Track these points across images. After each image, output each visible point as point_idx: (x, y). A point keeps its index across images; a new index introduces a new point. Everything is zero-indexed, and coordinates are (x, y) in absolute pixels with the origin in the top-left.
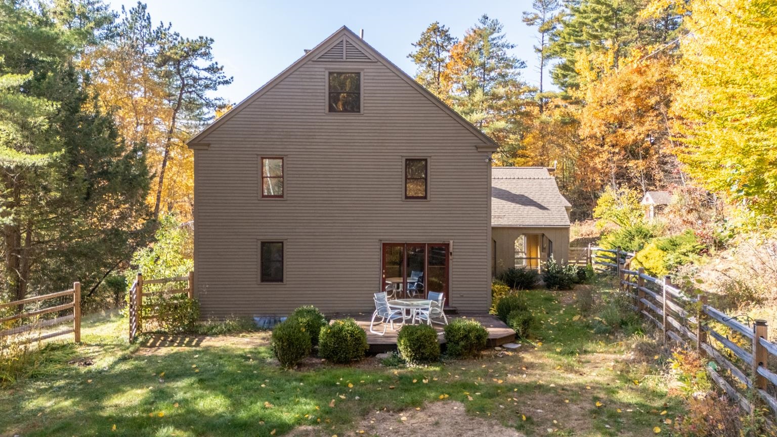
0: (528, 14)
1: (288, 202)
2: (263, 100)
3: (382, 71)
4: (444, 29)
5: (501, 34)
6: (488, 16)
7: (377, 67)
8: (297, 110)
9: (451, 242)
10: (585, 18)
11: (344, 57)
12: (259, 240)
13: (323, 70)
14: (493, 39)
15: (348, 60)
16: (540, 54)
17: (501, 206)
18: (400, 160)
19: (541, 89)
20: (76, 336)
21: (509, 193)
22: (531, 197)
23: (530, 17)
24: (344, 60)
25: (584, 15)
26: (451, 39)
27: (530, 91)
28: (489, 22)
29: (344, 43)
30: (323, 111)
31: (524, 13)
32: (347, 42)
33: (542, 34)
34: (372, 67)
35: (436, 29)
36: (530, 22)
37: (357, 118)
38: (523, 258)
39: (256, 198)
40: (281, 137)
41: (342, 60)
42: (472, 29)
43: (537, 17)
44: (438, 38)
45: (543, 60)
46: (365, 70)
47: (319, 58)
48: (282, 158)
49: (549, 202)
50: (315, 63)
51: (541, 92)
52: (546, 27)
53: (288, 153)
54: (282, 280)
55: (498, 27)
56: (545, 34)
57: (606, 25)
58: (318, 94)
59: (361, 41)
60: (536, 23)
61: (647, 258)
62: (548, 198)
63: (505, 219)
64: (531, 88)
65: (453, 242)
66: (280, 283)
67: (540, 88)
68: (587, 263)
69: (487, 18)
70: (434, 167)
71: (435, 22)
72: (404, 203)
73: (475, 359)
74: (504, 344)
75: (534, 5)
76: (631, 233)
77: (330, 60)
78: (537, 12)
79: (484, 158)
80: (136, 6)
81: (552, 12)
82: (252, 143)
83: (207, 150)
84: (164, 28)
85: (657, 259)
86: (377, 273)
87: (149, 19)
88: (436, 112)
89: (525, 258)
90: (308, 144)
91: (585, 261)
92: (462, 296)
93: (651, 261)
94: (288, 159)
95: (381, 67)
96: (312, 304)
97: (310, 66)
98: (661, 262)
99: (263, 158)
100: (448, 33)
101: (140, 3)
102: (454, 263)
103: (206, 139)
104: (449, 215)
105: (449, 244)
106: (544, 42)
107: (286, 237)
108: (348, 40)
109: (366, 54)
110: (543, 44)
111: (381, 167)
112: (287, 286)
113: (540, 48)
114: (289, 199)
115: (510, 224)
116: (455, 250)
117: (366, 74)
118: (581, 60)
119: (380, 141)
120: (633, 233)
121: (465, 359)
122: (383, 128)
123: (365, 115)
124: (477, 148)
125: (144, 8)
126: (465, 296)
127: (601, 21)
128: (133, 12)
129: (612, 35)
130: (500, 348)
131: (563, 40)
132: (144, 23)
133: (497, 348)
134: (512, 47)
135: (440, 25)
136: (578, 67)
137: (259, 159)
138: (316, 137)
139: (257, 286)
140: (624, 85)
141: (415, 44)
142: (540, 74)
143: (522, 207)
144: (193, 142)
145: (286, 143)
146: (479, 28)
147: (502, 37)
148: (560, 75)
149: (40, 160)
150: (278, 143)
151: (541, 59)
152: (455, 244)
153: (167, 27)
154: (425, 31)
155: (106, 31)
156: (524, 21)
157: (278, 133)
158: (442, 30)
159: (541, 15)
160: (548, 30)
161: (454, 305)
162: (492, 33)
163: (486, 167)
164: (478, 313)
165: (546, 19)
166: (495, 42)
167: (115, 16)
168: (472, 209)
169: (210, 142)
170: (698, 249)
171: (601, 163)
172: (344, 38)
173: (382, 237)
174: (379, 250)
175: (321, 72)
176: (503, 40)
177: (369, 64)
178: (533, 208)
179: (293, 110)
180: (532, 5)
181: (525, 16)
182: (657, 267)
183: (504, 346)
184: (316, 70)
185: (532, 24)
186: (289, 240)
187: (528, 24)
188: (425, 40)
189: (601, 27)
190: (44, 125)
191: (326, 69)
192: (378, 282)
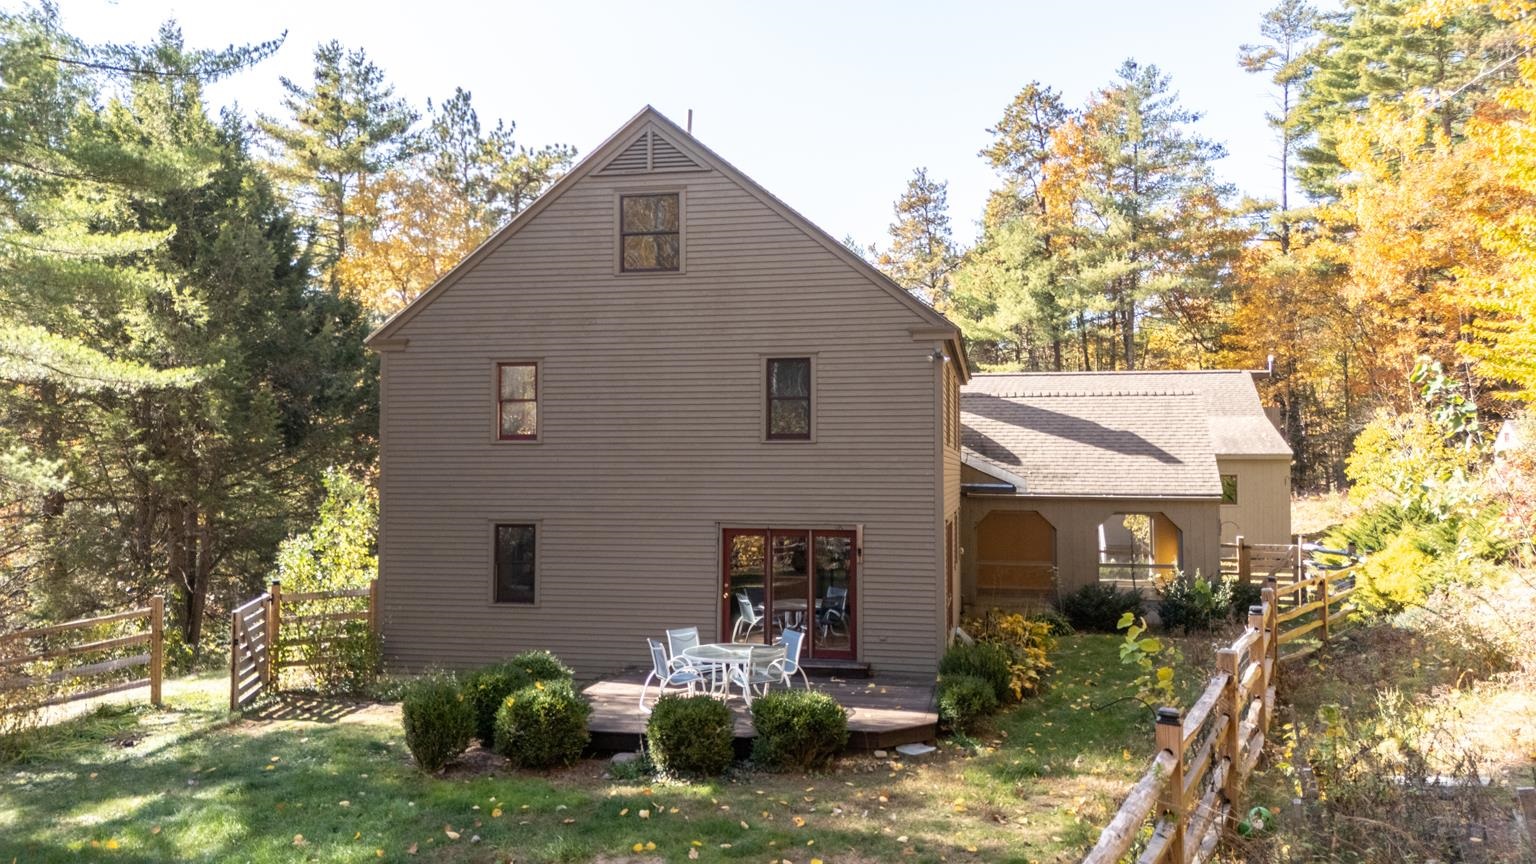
0: (1251, 50)
1: (544, 447)
2: (502, 254)
3: (721, 187)
4: (1051, 94)
5: (1168, 94)
6: (1135, 61)
7: (714, 181)
8: (561, 272)
9: (860, 528)
10: (1365, 47)
11: (649, 165)
12: (491, 520)
13: (610, 192)
14: (1150, 108)
15: (656, 170)
16: (1280, 131)
17: (1072, 454)
18: (757, 362)
19: (1285, 203)
20: (152, 692)
21: (1095, 426)
22: (1141, 434)
23: (1255, 55)
24: (649, 170)
25: (1363, 41)
26: (1066, 112)
27: (1259, 210)
28: (1140, 73)
29: (649, 138)
30: (610, 271)
31: (1243, 48)
32: (654, 135)
33: (1282, 89)
34: (701, 181)
35: (1033, 96)
36: (1254, 65)
37: (675, 281)
38: (1148, 566)
39: (487, 441)
40: (532, 323)
41: (644, 171)
42: (1103, 93)
43: (1272, 54)
44: (1040, 114)
45: (1286, 144)
46: (689, 188)
47: (604, 170)
48: (535, 364)
49: (1181, 445)
50: (599, 180)
51: (1285, 208)
52: (1290, 72)
53: (545, 354)
54: (532, 600)
55: (1158, 80)
56: (1291, 87)
57: (1410, 57)
58: (602, 239)
59: (688, 137)
60: (1267, 66)
61: (1386, 568)
62: (1180, 435)
63: (1077, 481)
64: (1262, 203)
65: (864, 528)
66: (528, 605)
67: (1281, 203)
68: (1295, 579)
69: (1135, 66)
70: (824, 374)
71: (1030, 82)
72: (765, 447)
73: (806, 772)
74: (900, 745)
75: (1264, 28)
76: (1394, 512)
77: (623, 172)
78: (1273, 43)
79: (925, 352)
80: (453, 95)
81: (1305, 40)
82: (482, 336)
83: (403, 352)
84: (503, 132)
85: (1408, 571)
86: (712, 589)
87: (474, 117)
88: (828, 263)
89: (1152, 566)
90: (583, 334)
91: (1291, 575)
92: (883, 642)
93: (1393, 577)
94: (546, 365)
95: (719, 180)
96: (548, 647)
97: (588, 186)
98: (1414, 579)
99: (500, 365)
100: (1059, 102)
101: (459, 90)
102: (867, 572)
103: (403, 332)
104: (854, 472)
105: (855, 532)
106: (1289, 105)
107: (541, 516)
108: (657, 132)
109: (691, 156)
110: (1287, 109)
111: (720, 376)
112: (543, 611)
113: (1281, 116)
114: (546, 441)
115: (1086, 491)
116: (866, 545)
117: (690, 195)
118: (1348, 138)
119: (718, 325)
120: (1400, 513)
121: (787, 772)
122: (723, 299)
123: (688, 275)
124: (912, 332)
125: (467, 98)
126: (890, 640)
127: (1396, 52)
128: (449, 107)
129: (1426, 77)
130: (884, 754)
131: (1320, 97)
132: (466, 127)
133: (879, 753)
134: (1195, 118)
135: (1040, 89)
136: (1344, 151)
137: (494, 365)
138: (599, 321)
139: (487, 610)
140: (1448, 184)
141: (993, 128)
142: (1282, 172)
143: (1118, 456)
144: (379, 338)
145: (543, 335)
146: (1120, 89)
147: (1171, 101)
148: (1311, 173)
149: (183, 377)
150: (527, 335)
151: (1283, 141)
152: (867, 531)
153: (508, 131)
154: (1012, 101)
155: (399, 146)
156: (1243, 65)
157: (527, 316)
158: (1048, 98)
159: (1281, 49)
160: (1296, 78)
161: (867, 660)
162: (1148, 95)
163: (931, 372)
164: (914, 679)
165: (1292, 56)
166: (1154, 112)
167: (414, 118)
168: (902, 459)
169: (410, 337)
170: (1501, 549)
171: (1399, 359)
172: (649, 130)
173: (720, 517)
174: (714, 543)
175: (607, 194)
176: (1175, 106)
177: (696, 175)
178: (1144, 460)
179: (555, 272)
180: (1260, 29)
181: (1244, 54)
182: (1404, 591)
183: (899, 749)
184: (598, 192)
185: (1260, 69)
186: (545, 522)
187: (1250, 70)
188: (1011, 121)
189: (1399, 62)
190: (200, 316)
191: (616, 189)
192: (713, 608)
